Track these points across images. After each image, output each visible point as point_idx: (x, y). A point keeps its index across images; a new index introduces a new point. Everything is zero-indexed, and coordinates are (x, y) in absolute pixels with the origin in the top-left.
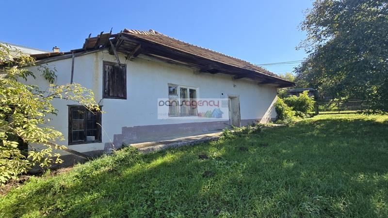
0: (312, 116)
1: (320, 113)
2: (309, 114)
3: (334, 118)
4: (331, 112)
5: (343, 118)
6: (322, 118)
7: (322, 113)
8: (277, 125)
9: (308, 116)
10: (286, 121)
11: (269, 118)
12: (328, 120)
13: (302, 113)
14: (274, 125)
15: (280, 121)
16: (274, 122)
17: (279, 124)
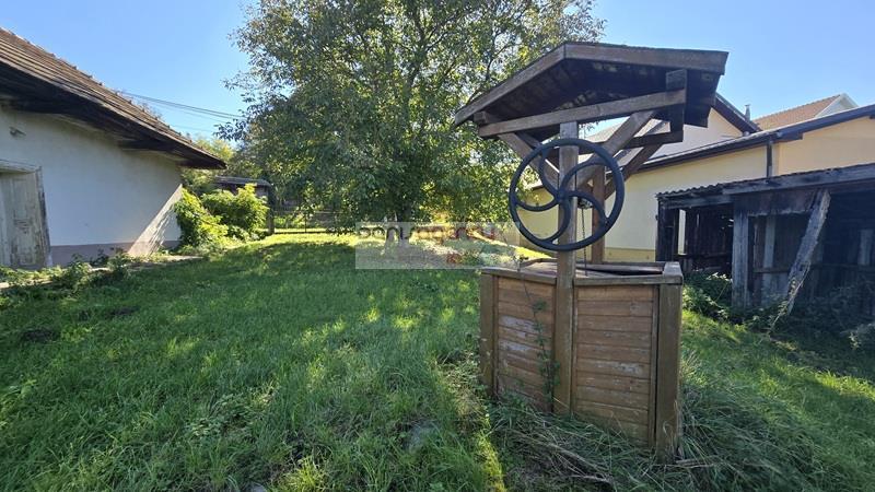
0: (263, 238)
1: (276, 230)
2: (257, 232)
3: (297, 241)
4: (294, 230)
5: (310, 240)
6: (279, 242)
7: (281, 230)
8: (178, 258)
9: (256, 236)
10: (204, 248)
11: (158, 243)
12: (287, 244)
13: (242, 230)
14: (171, 258)
15: (189, 247)
16: (174, 251)
17: (186, 254)
